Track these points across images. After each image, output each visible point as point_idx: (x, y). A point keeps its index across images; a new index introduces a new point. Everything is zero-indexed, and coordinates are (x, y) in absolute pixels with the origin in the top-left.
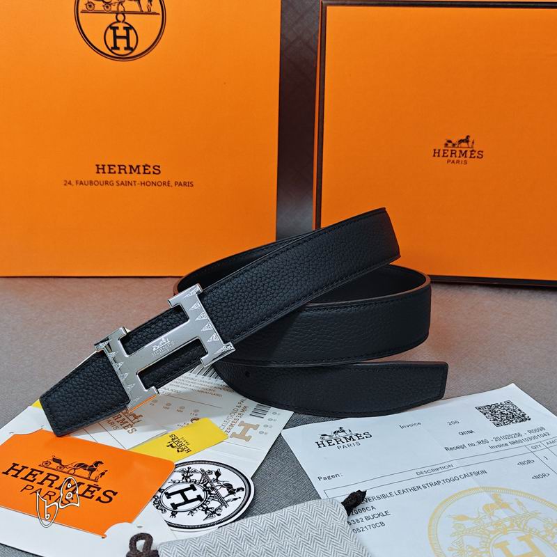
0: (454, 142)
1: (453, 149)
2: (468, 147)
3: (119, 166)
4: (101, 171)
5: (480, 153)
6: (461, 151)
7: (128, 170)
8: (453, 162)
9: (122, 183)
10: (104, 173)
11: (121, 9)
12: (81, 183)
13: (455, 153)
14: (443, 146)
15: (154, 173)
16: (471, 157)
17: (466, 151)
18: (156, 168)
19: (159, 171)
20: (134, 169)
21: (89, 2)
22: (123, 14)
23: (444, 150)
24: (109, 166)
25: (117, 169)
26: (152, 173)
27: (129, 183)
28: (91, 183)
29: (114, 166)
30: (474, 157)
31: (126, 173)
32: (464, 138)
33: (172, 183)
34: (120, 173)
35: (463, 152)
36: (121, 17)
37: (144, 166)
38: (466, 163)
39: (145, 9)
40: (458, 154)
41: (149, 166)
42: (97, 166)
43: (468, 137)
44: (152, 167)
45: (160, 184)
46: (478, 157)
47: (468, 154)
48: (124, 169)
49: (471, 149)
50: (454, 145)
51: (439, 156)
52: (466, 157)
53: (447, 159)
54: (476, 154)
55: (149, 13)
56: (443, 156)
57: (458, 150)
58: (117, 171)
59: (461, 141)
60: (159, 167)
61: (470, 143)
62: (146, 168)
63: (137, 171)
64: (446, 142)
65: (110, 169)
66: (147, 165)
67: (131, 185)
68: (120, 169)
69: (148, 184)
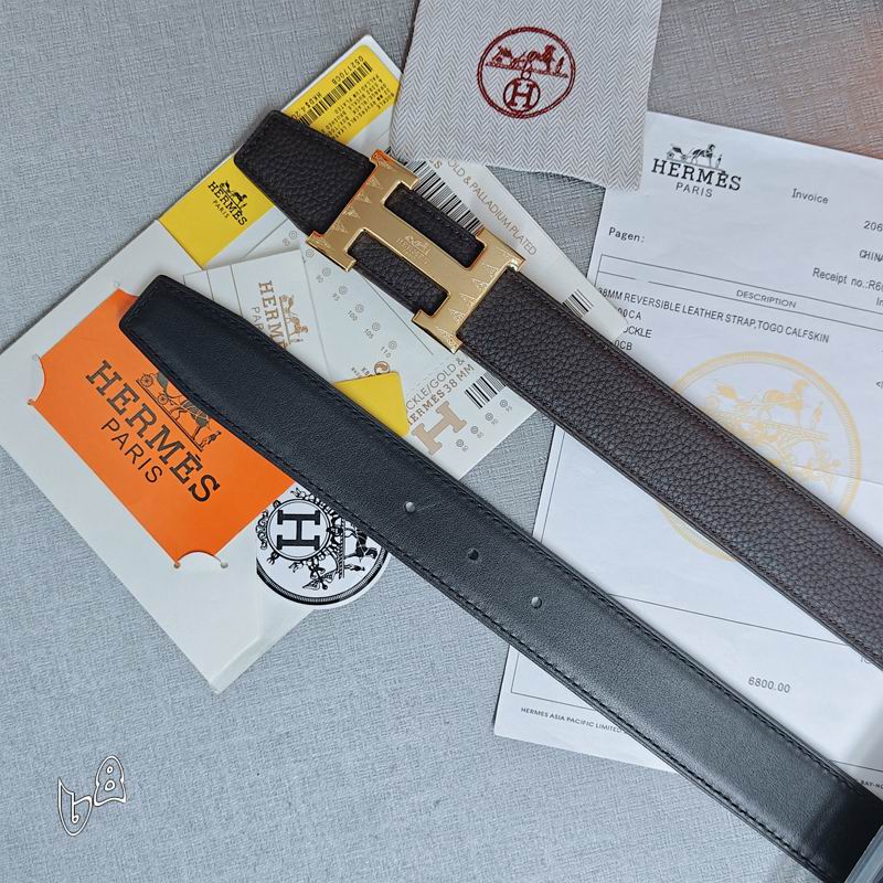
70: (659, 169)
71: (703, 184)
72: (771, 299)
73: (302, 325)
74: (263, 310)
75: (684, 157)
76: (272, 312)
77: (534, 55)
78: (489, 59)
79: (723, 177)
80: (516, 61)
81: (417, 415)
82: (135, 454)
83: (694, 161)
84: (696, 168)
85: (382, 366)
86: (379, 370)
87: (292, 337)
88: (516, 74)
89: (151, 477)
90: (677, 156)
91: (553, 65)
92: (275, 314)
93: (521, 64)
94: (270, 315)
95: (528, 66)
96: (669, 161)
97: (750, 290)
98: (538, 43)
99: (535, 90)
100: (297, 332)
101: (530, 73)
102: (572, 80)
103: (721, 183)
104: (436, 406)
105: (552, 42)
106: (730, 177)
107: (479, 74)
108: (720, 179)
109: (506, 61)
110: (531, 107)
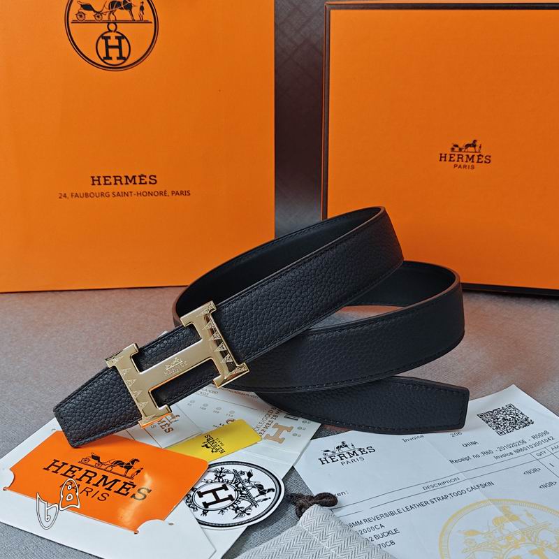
0: (461, 146)
1: (460, 153)
2: (476, 152)
3: (115, 177)
4: (96, 183)
5: (488, 157)
6: (468, 156)
7: (124, 180)
8: (460, 166)
9: (118, 194)
10: (99, 184)
11: (112, 18)
12: (77, 195)
13: (461, 158)
14: (450, 150)
15: (150, 183)
16: (478, 162)
17: (473, 156)
18: (152, 177)
19: (156, 180)
20: (130, 180)
21: (79, 12)
22: (115, 23)
23: (451, 155)
24: (105, 177)
25: (112, 180)
26: (148, 183)
27: (126, 194)
28: (87, 195)
29: (110, 177)
30: (482, 162)
31: (122, 184)
32: (471, 142)
33: (169, 193)
34: (116, 184)
35: (470, 157)
36: (112, 27)
37: (140, 176)
38: (473, 167)
39: (137, 18)
40: (465, 158)
41: (145, 176)
42: (93, 177)
43: (475, 141)
44: (148, 177)
45: (156, 194)
46: (485, 162)
47: (476, 159)
48: (120, 180)
49: (478, 154)
50: (460, 150)
51: (445, 160)
52: (473, 162)
53: (453, 163)
54: (483, 159)
55: (141, 21)
56: (450, 161)
57: (465, 154)
58: (113, 182)
59: (467, 146)
60: (155, 176)
61: (477, 148)
62: (142, 178)
63: (133, 182)
64: (452, 146)
65: (105, 180)
66: (143, 176)
67: (128, 195)
68: (116, 180)
69: (145, 194)
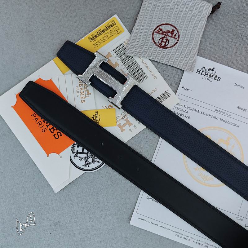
70: (198, 72)
71: (210, 78)
72: (225, 113)
73: (89, 93)
74: (79, 87)
75: (206, 70)
76: (82, 88)
77: (168, 31)
78: (156, 31)
79: (216, 77)
80: (163, 32)
81: (119, 121)
82: (40, 124)
83: (208, 71)
84: (209, 74)
85: (110, 106)
86: (110, 107)
87: (86, 96)
88: (163, 36)
89: (43, 131)
90: (204, 69)
91: (173, 35)
92: (82, 89)
93: (165, 33)
94: (81, 89)
95: (167, 34)
96: (201, 71)
97: (219, 109)
98: (170, 29)
99: (168, 41)
100: (88, 94)
101: (167, 36)
102: (178, 40)
103: (215, 79)
104: (125, 119)
105: (174, 29)
106: (218, 77)
107: (153, 35)
108: (215, 78)
109: (161, 32)
110: (166, 46)
